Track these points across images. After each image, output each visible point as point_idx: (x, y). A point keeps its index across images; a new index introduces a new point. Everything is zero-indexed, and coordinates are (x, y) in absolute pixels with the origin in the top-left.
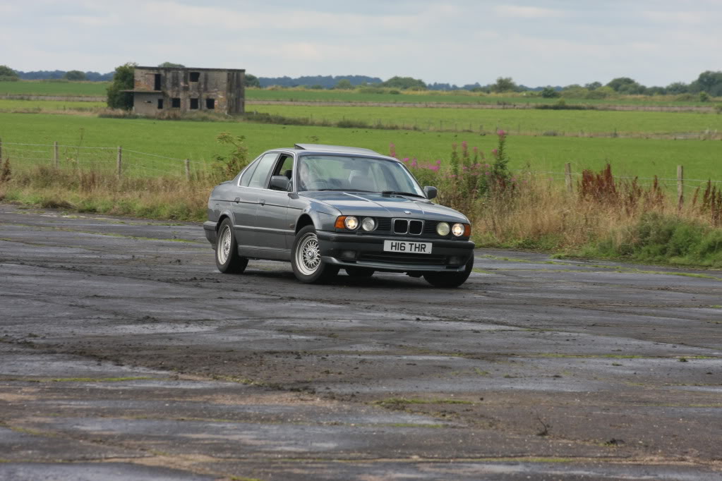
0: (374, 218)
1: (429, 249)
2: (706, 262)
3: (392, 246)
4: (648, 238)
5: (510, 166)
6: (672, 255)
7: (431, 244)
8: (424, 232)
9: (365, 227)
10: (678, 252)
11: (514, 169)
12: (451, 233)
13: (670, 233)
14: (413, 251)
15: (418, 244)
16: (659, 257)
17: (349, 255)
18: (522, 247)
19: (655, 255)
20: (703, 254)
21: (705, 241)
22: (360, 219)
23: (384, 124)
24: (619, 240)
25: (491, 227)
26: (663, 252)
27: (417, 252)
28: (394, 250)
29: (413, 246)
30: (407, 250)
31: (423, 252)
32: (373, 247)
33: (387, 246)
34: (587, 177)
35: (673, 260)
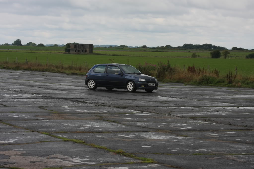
2: (217, 85)
4: (204, 80)
6: (209, 84)
10: (211, 83)
13: (209, 79)
16: (207, 84)
18: (176, 82)
19: (206, 84)
20: (216, 83)
21: (216, 81)
23: (122, 55)
24: (198, 81)
25: (169, 78)
26: (207, 83)
34: (189, 68)
35: (210, 85)
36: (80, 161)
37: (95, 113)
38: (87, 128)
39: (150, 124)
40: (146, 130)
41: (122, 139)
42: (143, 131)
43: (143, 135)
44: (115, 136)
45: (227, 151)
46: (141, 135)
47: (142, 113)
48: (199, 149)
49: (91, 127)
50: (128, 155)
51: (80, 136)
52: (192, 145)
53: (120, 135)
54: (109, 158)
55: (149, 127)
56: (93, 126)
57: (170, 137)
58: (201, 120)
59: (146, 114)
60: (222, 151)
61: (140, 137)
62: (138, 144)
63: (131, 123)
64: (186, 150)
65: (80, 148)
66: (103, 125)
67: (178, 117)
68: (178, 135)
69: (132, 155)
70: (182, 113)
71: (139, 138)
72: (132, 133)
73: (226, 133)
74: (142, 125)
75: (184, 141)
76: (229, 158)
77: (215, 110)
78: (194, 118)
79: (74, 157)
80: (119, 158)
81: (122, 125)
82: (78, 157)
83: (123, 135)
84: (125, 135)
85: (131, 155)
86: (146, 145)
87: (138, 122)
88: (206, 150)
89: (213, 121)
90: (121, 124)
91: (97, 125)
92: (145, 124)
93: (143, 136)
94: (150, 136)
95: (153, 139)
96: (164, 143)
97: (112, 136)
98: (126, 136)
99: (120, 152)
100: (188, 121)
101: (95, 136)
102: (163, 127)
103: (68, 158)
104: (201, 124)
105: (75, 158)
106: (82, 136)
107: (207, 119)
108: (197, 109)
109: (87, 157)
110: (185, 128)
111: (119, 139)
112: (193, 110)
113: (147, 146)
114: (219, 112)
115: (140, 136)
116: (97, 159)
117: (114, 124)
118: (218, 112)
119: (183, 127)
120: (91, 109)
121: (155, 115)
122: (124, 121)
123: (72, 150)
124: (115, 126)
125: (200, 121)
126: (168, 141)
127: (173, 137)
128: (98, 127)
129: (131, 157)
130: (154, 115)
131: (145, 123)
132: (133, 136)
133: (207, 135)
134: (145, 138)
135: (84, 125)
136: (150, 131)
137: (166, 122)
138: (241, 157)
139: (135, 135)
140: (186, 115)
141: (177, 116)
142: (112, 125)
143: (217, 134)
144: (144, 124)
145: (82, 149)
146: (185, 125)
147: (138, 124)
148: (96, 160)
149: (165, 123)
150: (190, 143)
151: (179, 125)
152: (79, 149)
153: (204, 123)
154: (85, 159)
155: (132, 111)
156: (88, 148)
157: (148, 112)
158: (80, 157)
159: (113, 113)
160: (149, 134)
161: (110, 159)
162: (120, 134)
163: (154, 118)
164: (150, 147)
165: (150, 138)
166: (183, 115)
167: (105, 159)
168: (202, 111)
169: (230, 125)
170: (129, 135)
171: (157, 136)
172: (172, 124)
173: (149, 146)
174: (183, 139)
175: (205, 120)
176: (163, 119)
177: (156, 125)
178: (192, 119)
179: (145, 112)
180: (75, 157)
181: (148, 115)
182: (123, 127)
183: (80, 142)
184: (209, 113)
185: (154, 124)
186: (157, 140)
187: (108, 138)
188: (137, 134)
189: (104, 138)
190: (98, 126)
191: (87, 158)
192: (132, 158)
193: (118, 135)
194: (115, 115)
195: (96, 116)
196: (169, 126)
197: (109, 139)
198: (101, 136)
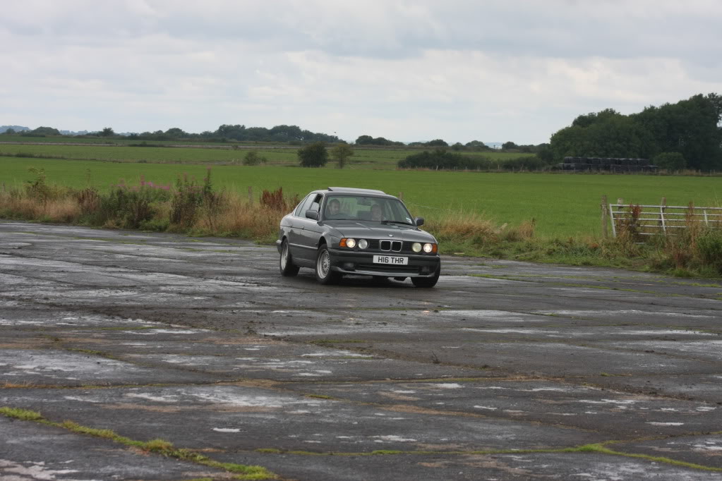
0: (366, 240)
1: (405, 261)
3: (379, 259)
5: (214, 188)
7: (407, 258)
8: (402, 250)
9: (360, 246)
11: (217, 189)
12: (422, 250)
14: (394, 263)
15: (397, 258)
17: (350, 265)
22: (357, 241)
27: (397, 263)
28: (380, 262)
29: (394, 260)
30: (390, 262)
31: (401, 264)
32: (366, 260)
33: (376, 259)
36: (54, 477)
37: (33, 328)
38: (29, 372)
39: (207, 361)
40: (205, 378)
41: (145, 407)
42: (198, 384)
43: (203, 395)
44: (121, 397)
45: (465, 442)
46: (196, 395)
47: (171, 328)
48: (383, 437)
49: (38, 370)
50: (185, 455)
51: (19, 398)
52: (356, 423)
53: (135, 395)
54: (135, 466)
55: (207, 370)
56: (44, 368)
57: (283, 401)
58: (348, 349)
59: (184, 332)
60: (449, 442)
61: (195, 401)
62: (199, 420)
63: (150, 356)
64: (345, 440)
65: (35, 435)
66: (73, 364)
67: (279, 339)
68: (301, 395)
69: (198, 457)
70: (286, 327)
71: (192, 404)
72: (167, 389)
73: (437, 388)
74: (186, 362)
75: (330, 412)
76: (480, 463)
77: (375, 319)
78: (325, 343)
79: (30, 462)
80: (162, 466)
81: (129, 364)
82: (42, 463)
83: (145, 396)
84: (149, 394)
85: (195, 456)
86: (223, 424)
87: (170, 356)
88: (403, 438)
89: (385, 353)
90: (121, 360)
91: (56, 363)
92: (193, 362)
93: (204, 399)
94: (224, 398)
95: (234, 405)
96: (273, 417)
97: (114, 399)
98: (154, 398)
99: (160, 448)
100: (314, 352)
101: (64, 399)
102: (246, 369)
103: (14, 467)
104: (353, 361)
105: (33, 467)
106: (26, 398)
107: (365, 345)
108: (323, 316)
109: (67, 462)
110: (313, 372)
111: (136, 406)
112: (310, 317)
113: (227, 427)
114: (388, 326)
115: (194, 398)
116: (102, 470)
117: (102, 360)
118: (385, 324)
119: (304, 369)
120: (19, 317)
121: (209, 334)
122: (128, 353)
123: (14, 441)
124: (109, 368)
125: (346, 353)
126: (281, 412)
127: (291, 400)
128: (59, 370)
129: (194, 462)
130: (205, 333)
131: (193, 358)
132: (176, 398)
133: (383, 393)
134: (209, 403)
135: (16, 364)
136: (215, 383)
137: (250, 354)
138: (512, 461)
139: (179, 393)
140: (300, 333)
141: (274, 336)
142: (99, 363)
143: (412, 392)
144: (191, 361)
145: (43, 438)
146: (307, 364)
147: (173, 360)
148: (98, 472)
149: (249, 359)
150: (348, 419)
151: (291, 364)
152: (34, 438)
153: (360, 358)
154: (62, 469)
155: (140, 321)
156: (59, 435)
157: (185, 324)
158: (46, 463)
159: (85, 328)
160: (218, 390)
161: (137, 468)
162: (134, 392)
163: (211, 342)
164: (237, 430)
165: (225, 403)
166: (291, 333)
167: (124, 470)
168: (340, 322)
169: (437, 362)
170: (160, 396)
171: (245, 398)
172: (270, 362)
173: (234, 426)
174: (322, 406)
175: (361, 350)
176: (239, 347)
177: (227, 364)
178: (322, 346)
179: (177, 326)
180: (33, 465)
181: (189, 332)
182: (133, 369)
183: (30, 417)
184: (360, 326)
185: (217, 360)
186: (247, 410)
187: (104, 403)
188: (183, 391)
189: (90, 404)
190: (57, 366)
191: (71, 466)
192: (199, 464)
193: (130, 395)
194: (95, 335)
195: (41, 335)
196: (264, 367)
197: (108, 407)
198: (79, 399)
